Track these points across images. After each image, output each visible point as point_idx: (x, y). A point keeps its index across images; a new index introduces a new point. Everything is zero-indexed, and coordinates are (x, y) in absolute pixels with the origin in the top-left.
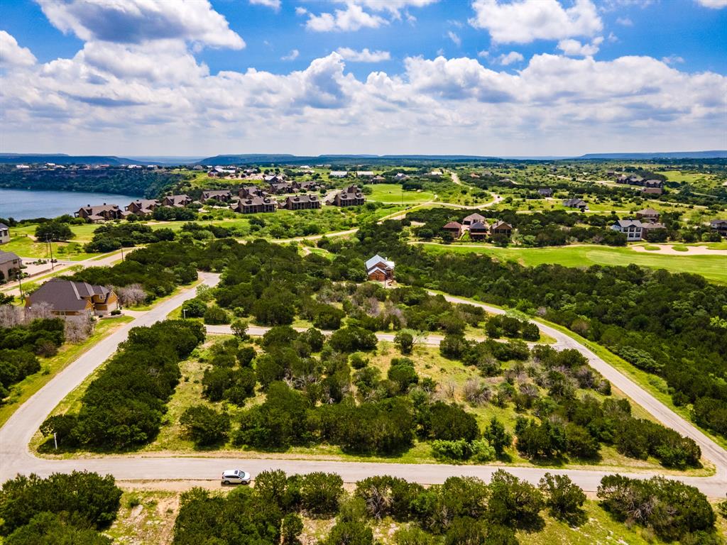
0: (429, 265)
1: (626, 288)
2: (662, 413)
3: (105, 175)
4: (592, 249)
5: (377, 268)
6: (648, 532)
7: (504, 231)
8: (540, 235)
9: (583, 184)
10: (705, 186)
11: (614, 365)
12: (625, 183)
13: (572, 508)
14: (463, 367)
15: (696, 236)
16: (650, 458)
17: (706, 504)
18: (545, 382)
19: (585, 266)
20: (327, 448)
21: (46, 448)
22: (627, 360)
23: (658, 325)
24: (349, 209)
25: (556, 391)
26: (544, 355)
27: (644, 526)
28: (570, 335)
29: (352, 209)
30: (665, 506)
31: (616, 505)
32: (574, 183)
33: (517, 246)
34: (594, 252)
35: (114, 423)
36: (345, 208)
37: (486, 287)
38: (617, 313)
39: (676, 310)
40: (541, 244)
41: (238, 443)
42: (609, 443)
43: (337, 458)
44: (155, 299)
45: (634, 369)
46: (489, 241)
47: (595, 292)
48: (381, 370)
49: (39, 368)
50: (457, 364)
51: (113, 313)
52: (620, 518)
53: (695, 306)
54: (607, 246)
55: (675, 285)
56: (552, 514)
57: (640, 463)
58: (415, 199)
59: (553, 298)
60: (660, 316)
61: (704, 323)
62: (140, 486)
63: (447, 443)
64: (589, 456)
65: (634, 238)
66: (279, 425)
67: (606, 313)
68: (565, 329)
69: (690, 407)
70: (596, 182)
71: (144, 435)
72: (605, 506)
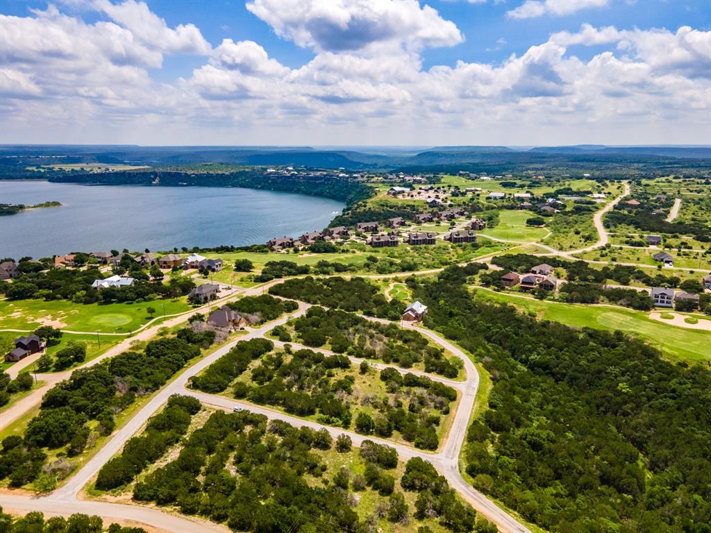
1: (592, 350)
3: (323, 181)
5: (409, 313)
8: (573, 293)
11: (476, 401)
13: (348, 448)
21: (188, 387)
22: (488, 399)
24: (458, 246)
29: (461, 246)
33: (551, 300)
35: (209, 383)
39: (607, 373)
40: (572, 301)
41: (249, 399)
44: (266, 321)
49: (199, 354)
51: (241, 329)
54: (631, 310)
57: (406, 443)
62: (209, 406)
64: (384, 435)
65: (665, 304)
66: (263, 395)
71: (218, 389)
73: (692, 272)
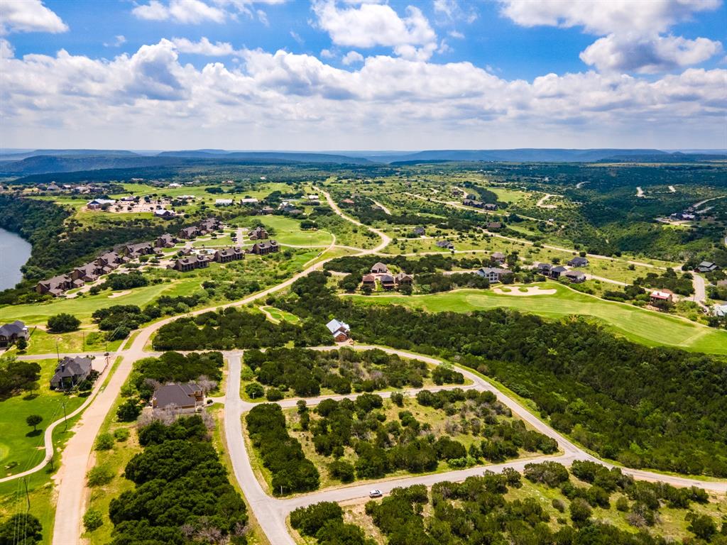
0: (363, 317)
1: (497, 328)
2: (538, 424)
4: (470, 293)
5: (339, 332)
6: (545, 485)
7: (407, 282)
8: (432, 284)
9: (437, 206)
10: (525, 206)
11: (508, 396)
12: (469, 205)
13: (517, 481)
14: (435, 411)
15: (531, 278)
16: (538, 451)
17: (565, 470)
18: (480, 415)
19: (468, 311)
20: (401, 471)
21: (276, 495)
22: (515, 392)
23: (520, 356)
24: (269, 257)
25: (488, 422)
26: (473, 395)
27: (544, 483)
28: (479, 376)
29: (271, 257)
30: (551, 473)
31: (532, 476)
32: (429, 203)
33: (417, 293)
34: (470, 296)
36: (265, 256)
37: (408, 334)
38: (496, 349)
39: (529, 344)
40: (434, 291)
41: (360, 477)
42: (520, 446)
43: (408, 476)
45: (519, 397)
46: (397, 290)
47: (479, 333)
48: (395, 420)
50: (431, 409)
51: (208, 403)
52: (534, 481)
53: (538, 340)
54: (477, 290)
55: (525, 325)
56: (509, 485)
57: (535, 454)
58: (318, 242)
59: (455, 340)
60: (520, 348)
61: (545, 353)
63: (455, 460)
64: (514, 455)
65: (493, 281)
67: (489, 349)
68: (474, 370)
69: (549, 418)
70: (447, 203)
72: (527, 477)
73: (474, 253)
